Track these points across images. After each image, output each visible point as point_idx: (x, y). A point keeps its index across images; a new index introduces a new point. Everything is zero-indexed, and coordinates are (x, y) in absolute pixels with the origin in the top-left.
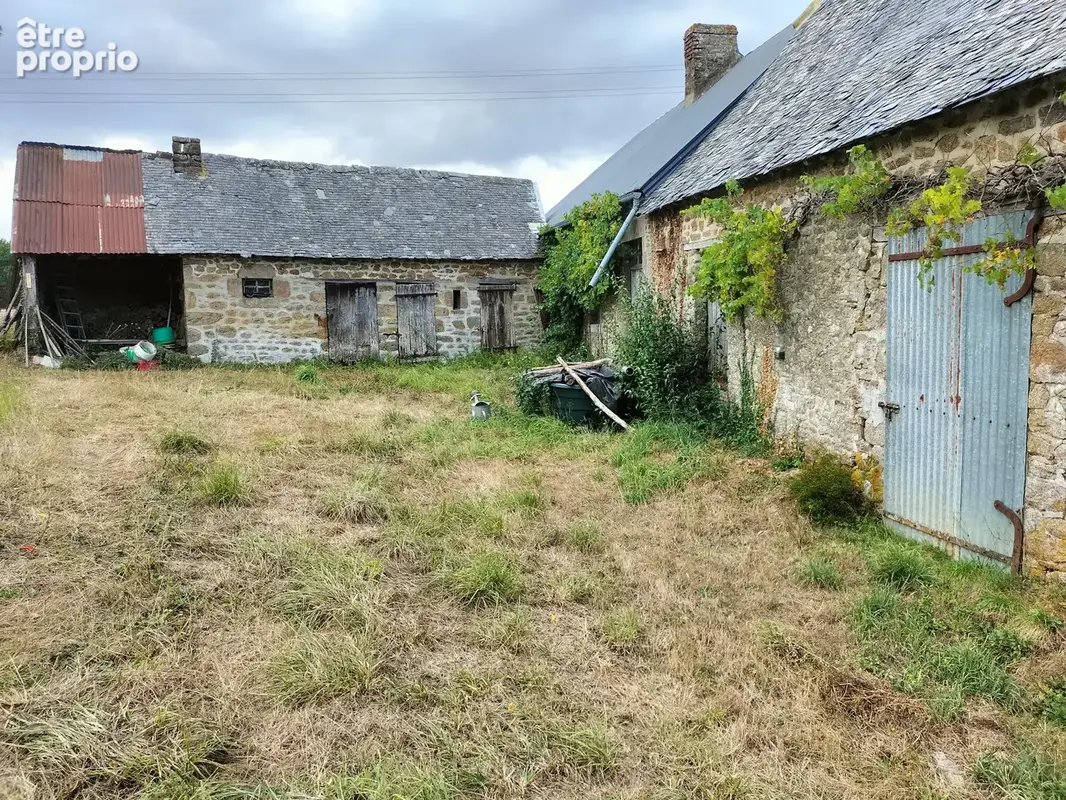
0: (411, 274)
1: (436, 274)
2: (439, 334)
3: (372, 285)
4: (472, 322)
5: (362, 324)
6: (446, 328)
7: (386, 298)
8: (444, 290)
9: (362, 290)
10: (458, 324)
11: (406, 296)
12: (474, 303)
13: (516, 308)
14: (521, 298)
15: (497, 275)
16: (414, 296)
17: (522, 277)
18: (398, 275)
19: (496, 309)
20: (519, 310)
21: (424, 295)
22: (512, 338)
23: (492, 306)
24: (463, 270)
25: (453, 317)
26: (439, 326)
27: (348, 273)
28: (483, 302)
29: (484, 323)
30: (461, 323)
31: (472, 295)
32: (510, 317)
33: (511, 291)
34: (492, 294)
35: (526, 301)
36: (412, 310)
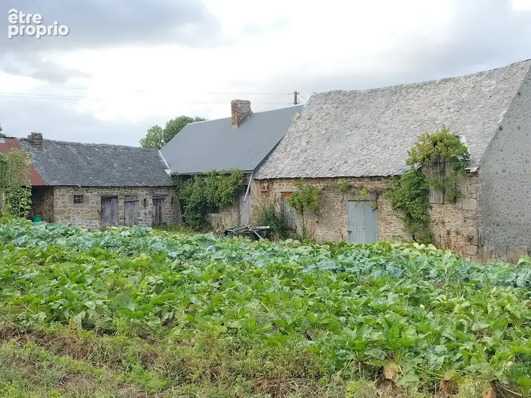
0: (130, 193)
1: (138, 192)
2: (139, 218)
3: (116, 197)
4: (150, 213)
5: (112, 214)
6: (141, 215)
7: (121, 203)
8: (141, 199)
9: (113, 199)
10: (145, 214)
11: (128, 202)
12: (151, 204)
13: (165, 206)
14: (166, 202)
15: (159, 192)
16: (131, 202)
17: (167, 193)
18: (126, 193)
19: (158, 207)
20: (166, 208)
21: (134, 201)
22: (164, 220)
23: (157, 206)
24: (148, 190)
25: (144, 211)
26: (139, 215)
27: (109, 192)
28: (154, 203)
29: (154, 213)
30: (146, 213)
31: (150, 201)
32: (163, 210)
33: (163, 199)
34: (157, 200)
35: (168, 204)
36: (130, 207)
